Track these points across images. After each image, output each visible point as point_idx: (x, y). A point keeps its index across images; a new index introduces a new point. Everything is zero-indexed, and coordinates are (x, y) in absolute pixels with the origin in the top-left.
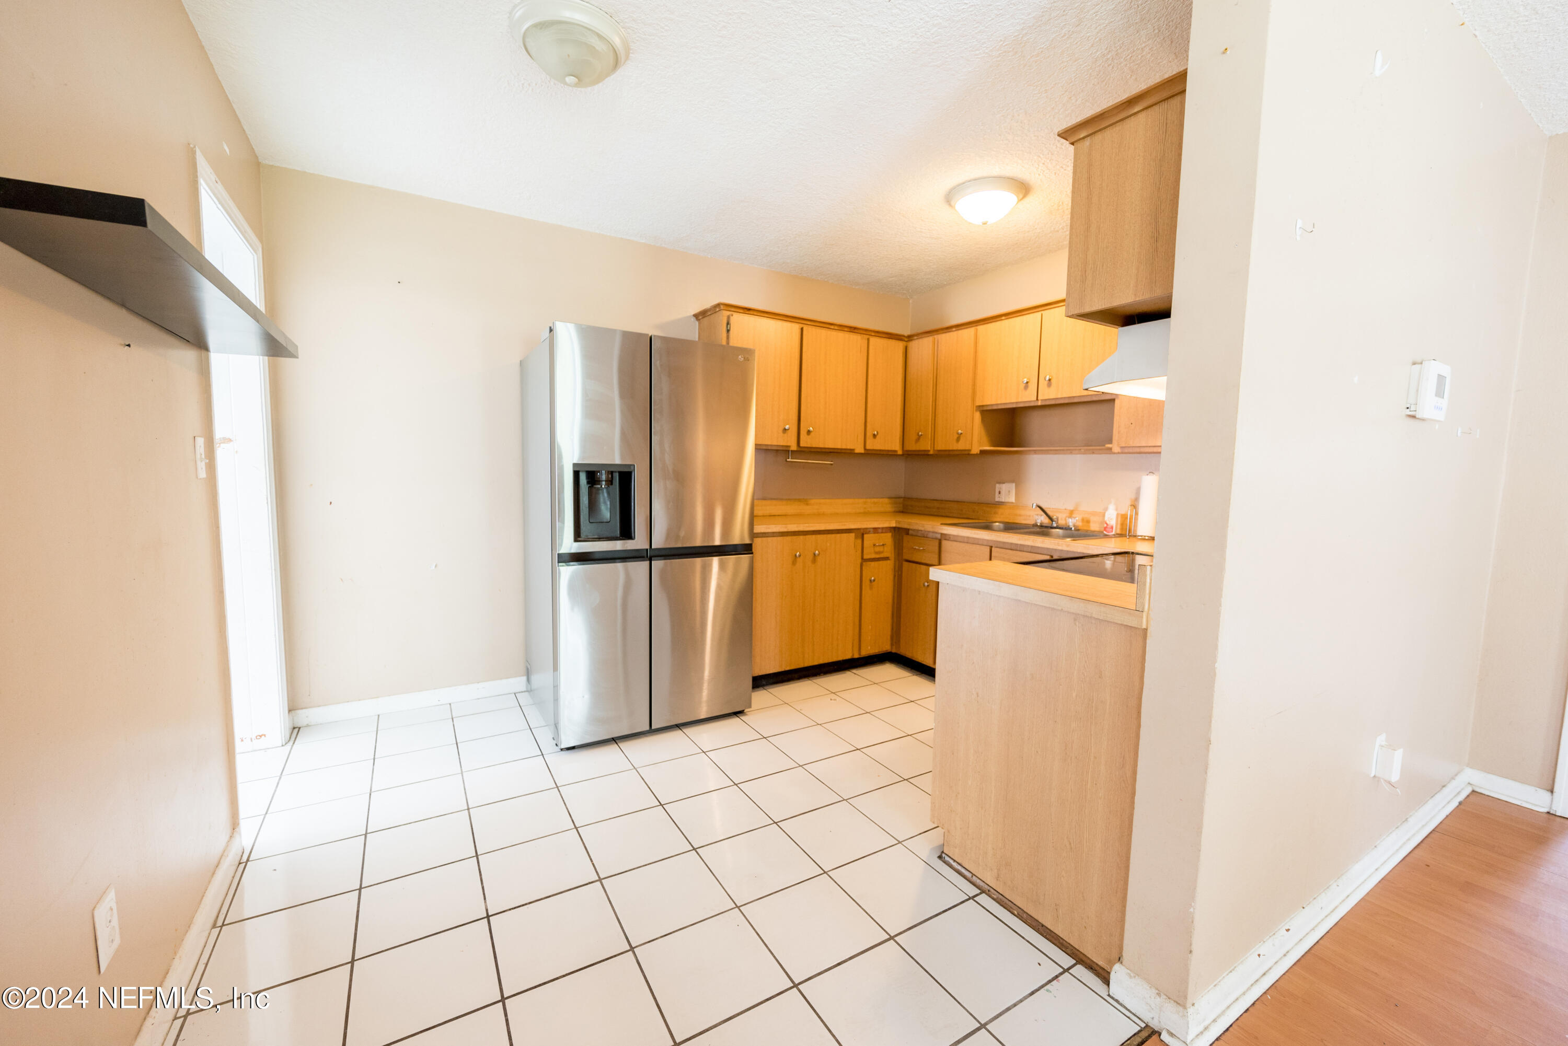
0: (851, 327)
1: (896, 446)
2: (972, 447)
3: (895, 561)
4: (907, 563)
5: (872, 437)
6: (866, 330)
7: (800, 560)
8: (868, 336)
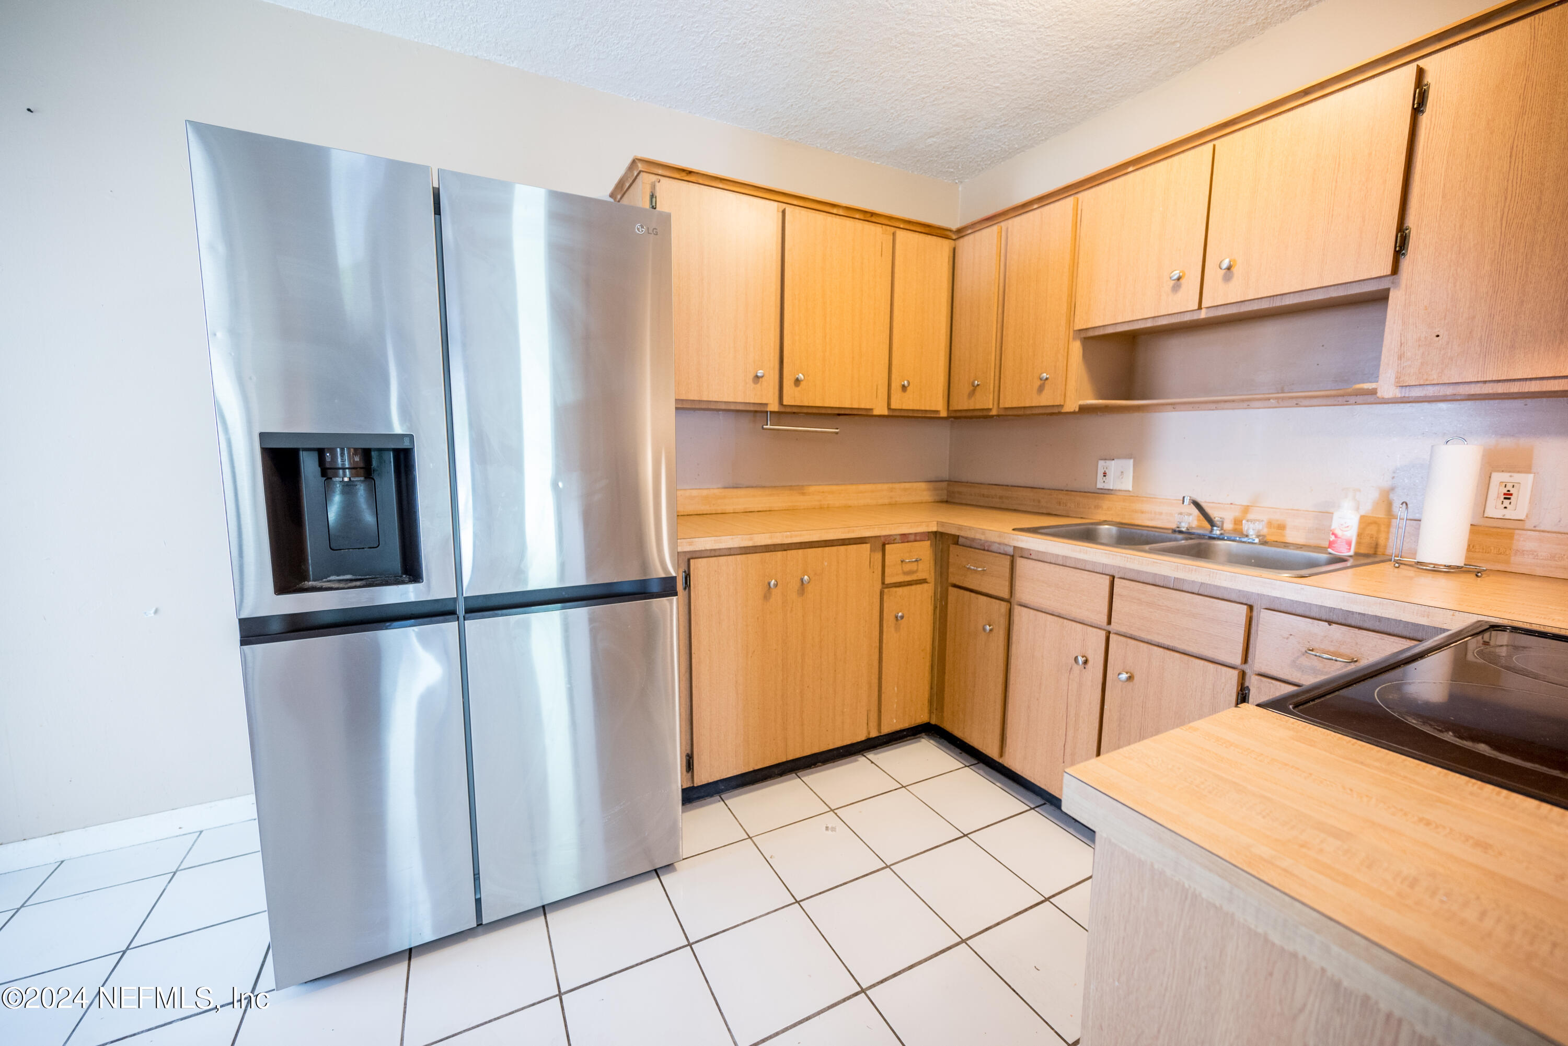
0: (865, 212)
1: (938, 404)
2: (1065, 401)
3: (935, 584)
4: (955, 590)
5: (900, 389)
6: (891, 218)
7: (776, 594)
8: (893, 229)
